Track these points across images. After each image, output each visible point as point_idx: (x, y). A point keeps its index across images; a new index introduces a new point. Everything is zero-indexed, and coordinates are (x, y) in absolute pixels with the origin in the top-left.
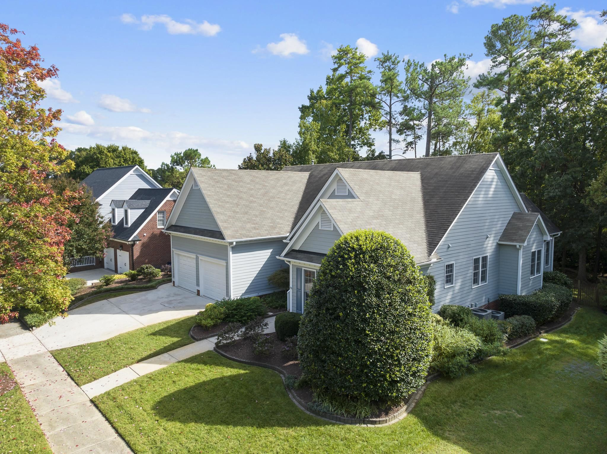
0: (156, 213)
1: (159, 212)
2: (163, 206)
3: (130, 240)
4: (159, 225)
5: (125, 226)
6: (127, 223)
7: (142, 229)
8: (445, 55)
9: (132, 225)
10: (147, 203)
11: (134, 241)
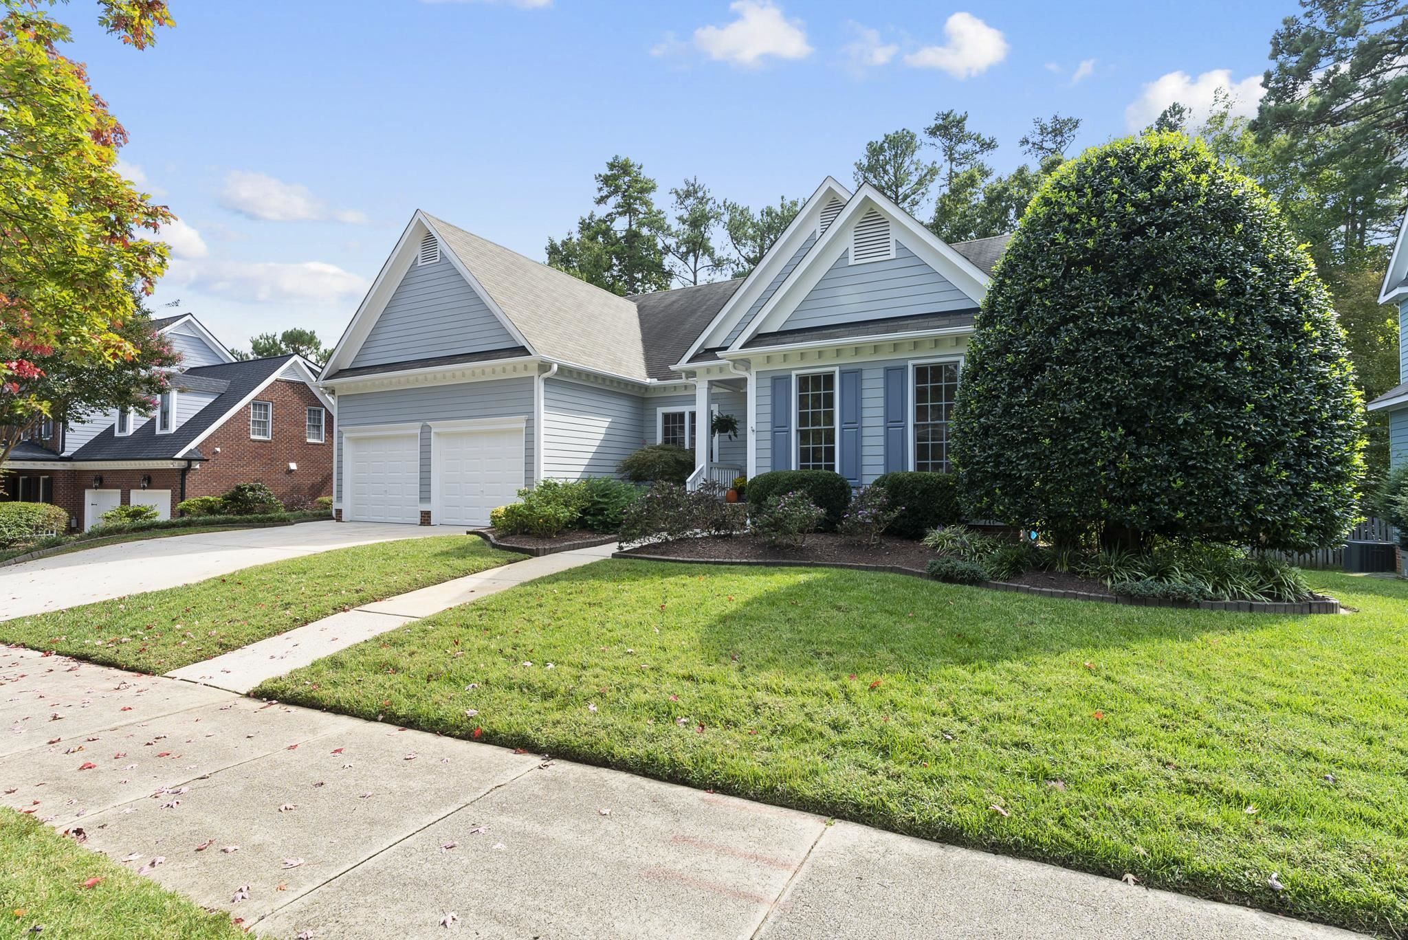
0: (249, 404)
1: (256, 403)
2: (266, 390)
3: (179, 455)
4: (254, 433)
5: (158, 432)
6: (165, 425)
7: (211, 435)
8: (783, 198)
9: (180, 429)
10: (223, 384)
11: (188, 460)
